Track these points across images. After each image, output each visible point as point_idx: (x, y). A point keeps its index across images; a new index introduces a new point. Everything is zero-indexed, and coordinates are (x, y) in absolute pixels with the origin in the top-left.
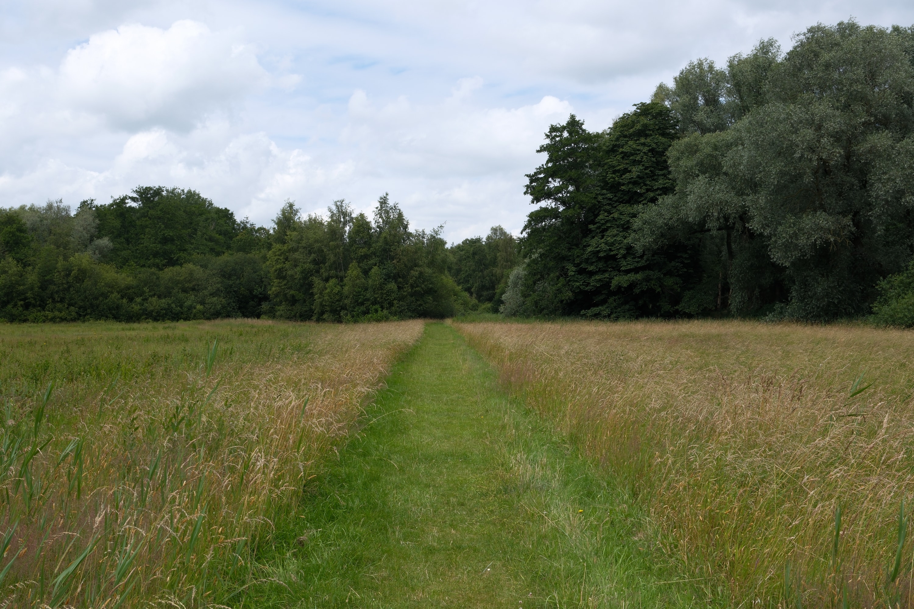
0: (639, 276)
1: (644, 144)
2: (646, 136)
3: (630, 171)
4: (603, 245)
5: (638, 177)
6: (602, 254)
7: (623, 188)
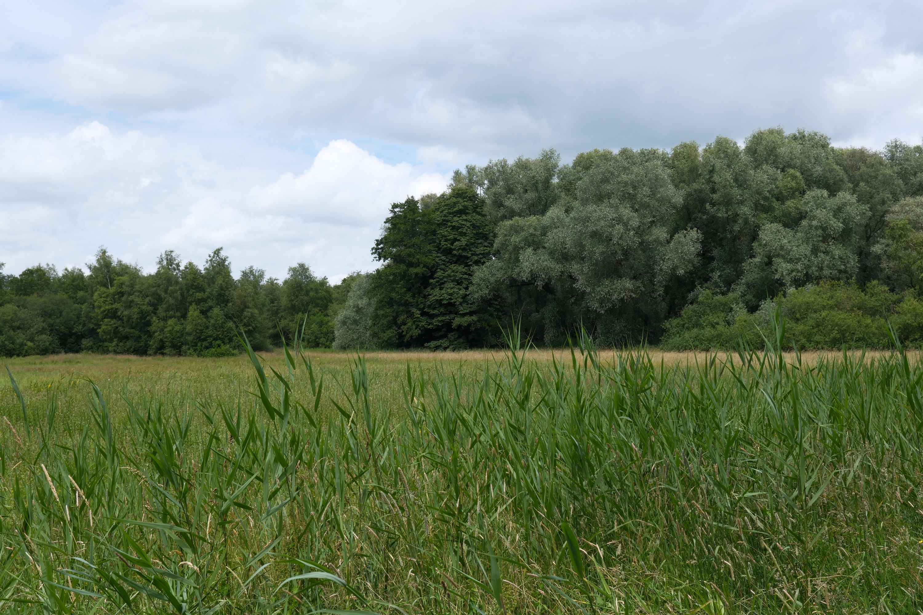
0: (475, 318)
1: (466, 220)
2: (466, 214)
3: (459, 240)
4: (445, 295)
5: (466, 245)
6: (445, 302)
7: (455, 252)
